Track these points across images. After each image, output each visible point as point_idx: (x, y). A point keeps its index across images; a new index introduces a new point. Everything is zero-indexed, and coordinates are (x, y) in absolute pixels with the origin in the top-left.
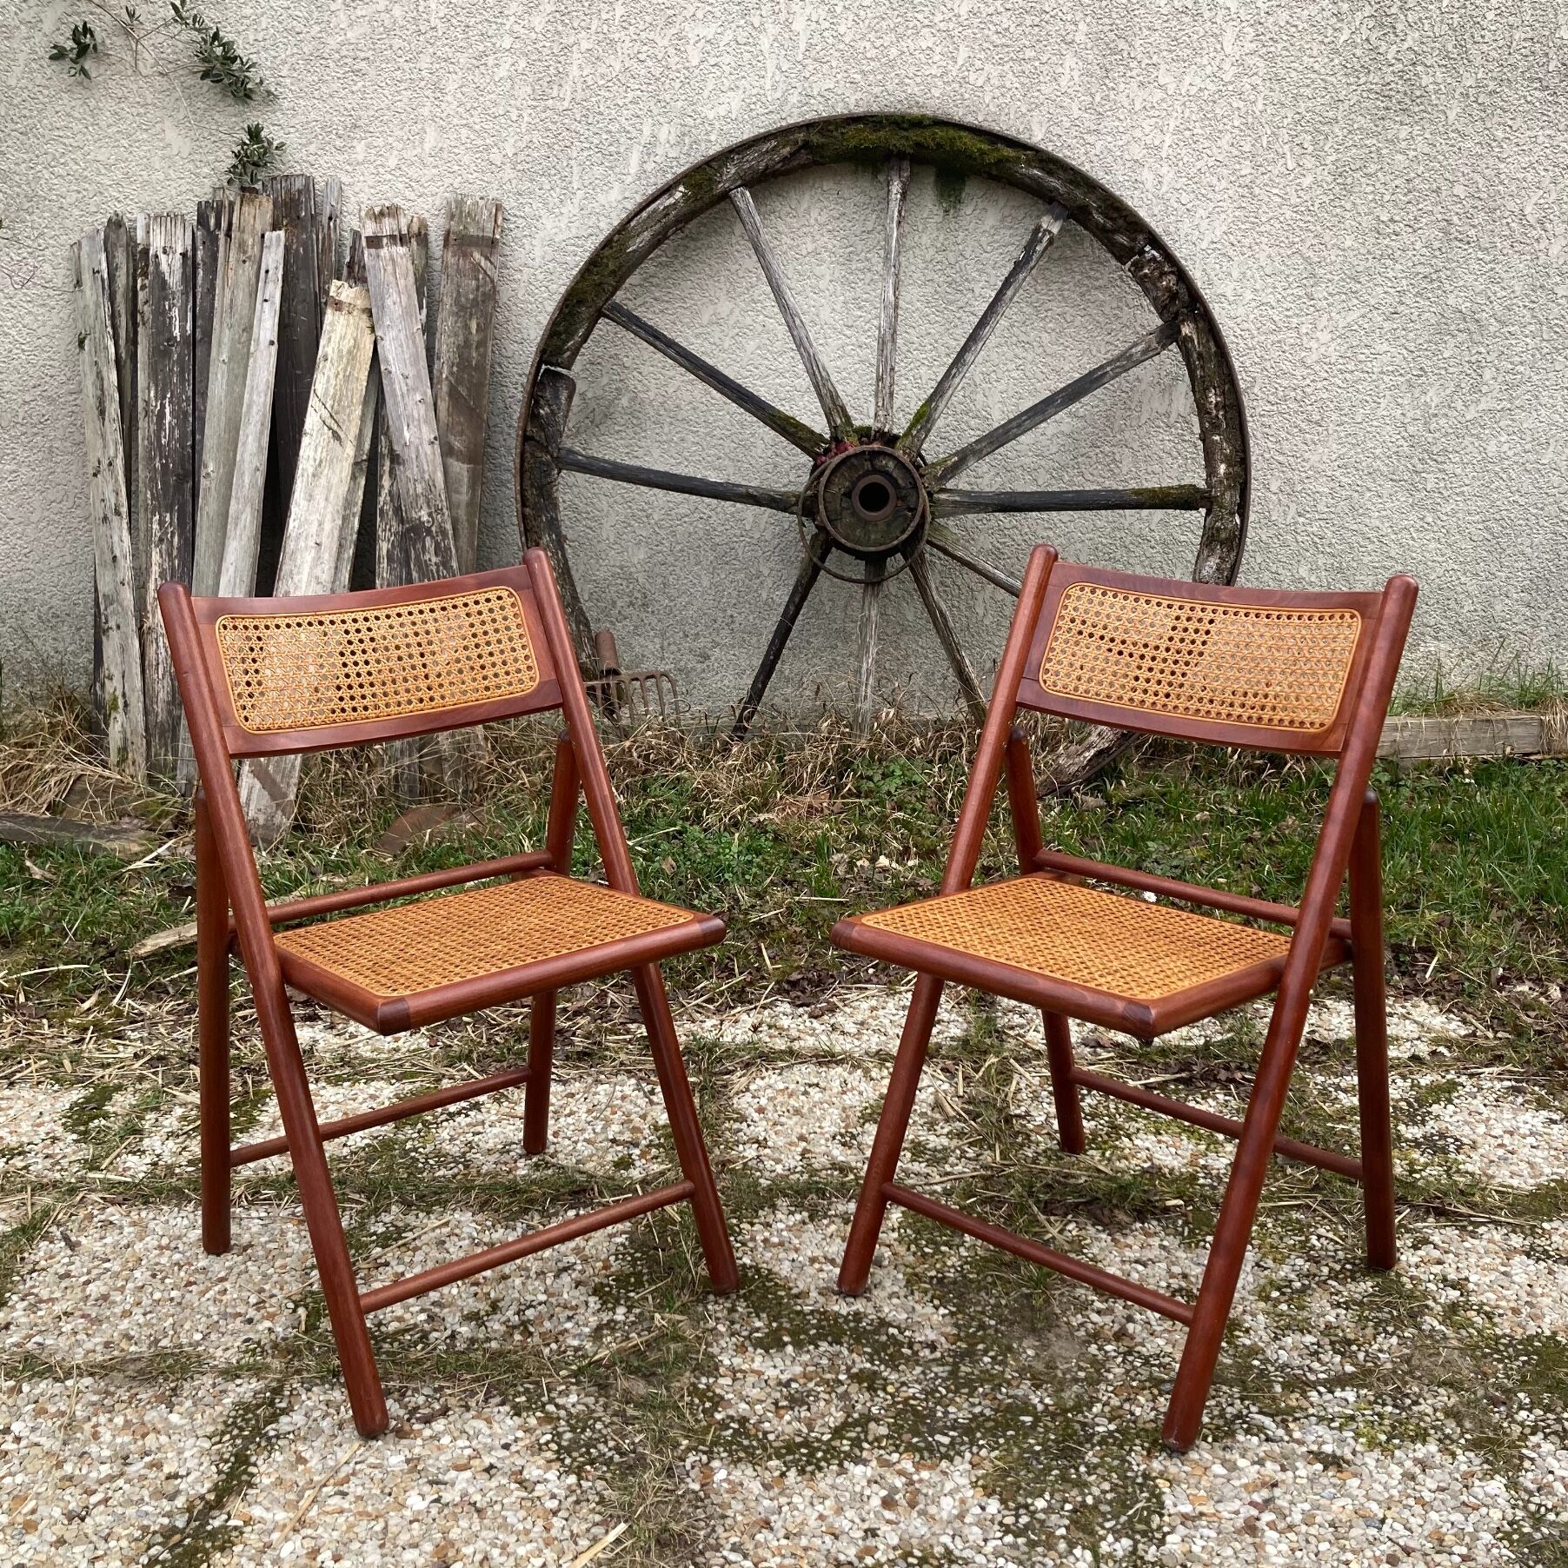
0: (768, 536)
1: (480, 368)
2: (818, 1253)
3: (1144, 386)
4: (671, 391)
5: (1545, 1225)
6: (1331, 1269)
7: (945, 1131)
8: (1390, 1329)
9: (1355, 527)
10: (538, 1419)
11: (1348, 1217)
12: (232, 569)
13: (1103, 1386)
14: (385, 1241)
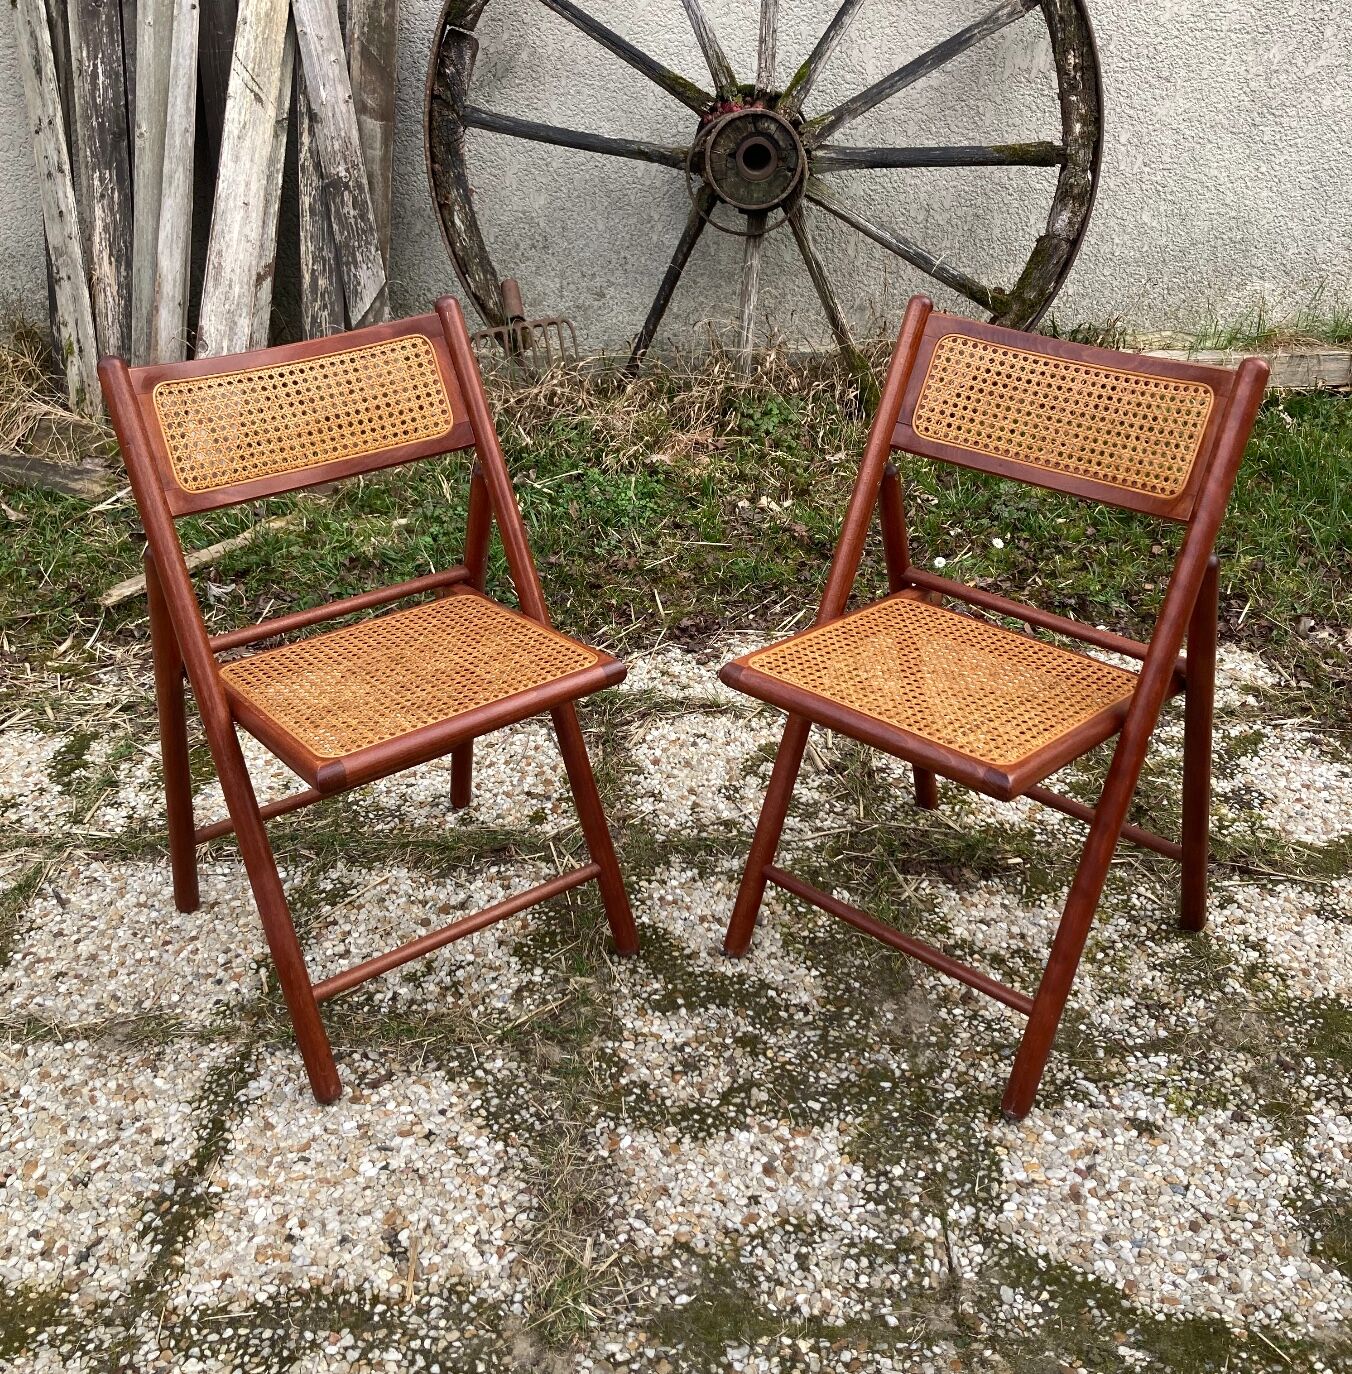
0: (658, 184)
1: (390, 28)
2: (707, 912)
3: (1007, 43)
4: (567, 45)
5: (1335, 883)
6: (1149, 929)
7: (816, 784)
8: (1198, 992)
9: (1195, 176)
10: (469, 1084)
11: (1165, 876)
12: (169, 226)
13: (951, 1052)
14: (333, 898)
